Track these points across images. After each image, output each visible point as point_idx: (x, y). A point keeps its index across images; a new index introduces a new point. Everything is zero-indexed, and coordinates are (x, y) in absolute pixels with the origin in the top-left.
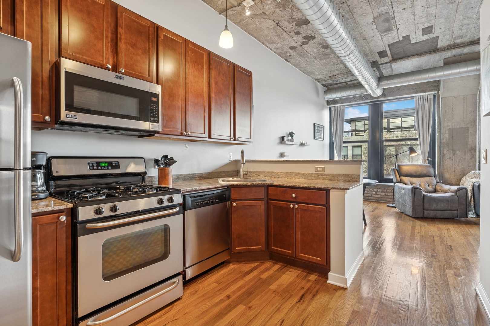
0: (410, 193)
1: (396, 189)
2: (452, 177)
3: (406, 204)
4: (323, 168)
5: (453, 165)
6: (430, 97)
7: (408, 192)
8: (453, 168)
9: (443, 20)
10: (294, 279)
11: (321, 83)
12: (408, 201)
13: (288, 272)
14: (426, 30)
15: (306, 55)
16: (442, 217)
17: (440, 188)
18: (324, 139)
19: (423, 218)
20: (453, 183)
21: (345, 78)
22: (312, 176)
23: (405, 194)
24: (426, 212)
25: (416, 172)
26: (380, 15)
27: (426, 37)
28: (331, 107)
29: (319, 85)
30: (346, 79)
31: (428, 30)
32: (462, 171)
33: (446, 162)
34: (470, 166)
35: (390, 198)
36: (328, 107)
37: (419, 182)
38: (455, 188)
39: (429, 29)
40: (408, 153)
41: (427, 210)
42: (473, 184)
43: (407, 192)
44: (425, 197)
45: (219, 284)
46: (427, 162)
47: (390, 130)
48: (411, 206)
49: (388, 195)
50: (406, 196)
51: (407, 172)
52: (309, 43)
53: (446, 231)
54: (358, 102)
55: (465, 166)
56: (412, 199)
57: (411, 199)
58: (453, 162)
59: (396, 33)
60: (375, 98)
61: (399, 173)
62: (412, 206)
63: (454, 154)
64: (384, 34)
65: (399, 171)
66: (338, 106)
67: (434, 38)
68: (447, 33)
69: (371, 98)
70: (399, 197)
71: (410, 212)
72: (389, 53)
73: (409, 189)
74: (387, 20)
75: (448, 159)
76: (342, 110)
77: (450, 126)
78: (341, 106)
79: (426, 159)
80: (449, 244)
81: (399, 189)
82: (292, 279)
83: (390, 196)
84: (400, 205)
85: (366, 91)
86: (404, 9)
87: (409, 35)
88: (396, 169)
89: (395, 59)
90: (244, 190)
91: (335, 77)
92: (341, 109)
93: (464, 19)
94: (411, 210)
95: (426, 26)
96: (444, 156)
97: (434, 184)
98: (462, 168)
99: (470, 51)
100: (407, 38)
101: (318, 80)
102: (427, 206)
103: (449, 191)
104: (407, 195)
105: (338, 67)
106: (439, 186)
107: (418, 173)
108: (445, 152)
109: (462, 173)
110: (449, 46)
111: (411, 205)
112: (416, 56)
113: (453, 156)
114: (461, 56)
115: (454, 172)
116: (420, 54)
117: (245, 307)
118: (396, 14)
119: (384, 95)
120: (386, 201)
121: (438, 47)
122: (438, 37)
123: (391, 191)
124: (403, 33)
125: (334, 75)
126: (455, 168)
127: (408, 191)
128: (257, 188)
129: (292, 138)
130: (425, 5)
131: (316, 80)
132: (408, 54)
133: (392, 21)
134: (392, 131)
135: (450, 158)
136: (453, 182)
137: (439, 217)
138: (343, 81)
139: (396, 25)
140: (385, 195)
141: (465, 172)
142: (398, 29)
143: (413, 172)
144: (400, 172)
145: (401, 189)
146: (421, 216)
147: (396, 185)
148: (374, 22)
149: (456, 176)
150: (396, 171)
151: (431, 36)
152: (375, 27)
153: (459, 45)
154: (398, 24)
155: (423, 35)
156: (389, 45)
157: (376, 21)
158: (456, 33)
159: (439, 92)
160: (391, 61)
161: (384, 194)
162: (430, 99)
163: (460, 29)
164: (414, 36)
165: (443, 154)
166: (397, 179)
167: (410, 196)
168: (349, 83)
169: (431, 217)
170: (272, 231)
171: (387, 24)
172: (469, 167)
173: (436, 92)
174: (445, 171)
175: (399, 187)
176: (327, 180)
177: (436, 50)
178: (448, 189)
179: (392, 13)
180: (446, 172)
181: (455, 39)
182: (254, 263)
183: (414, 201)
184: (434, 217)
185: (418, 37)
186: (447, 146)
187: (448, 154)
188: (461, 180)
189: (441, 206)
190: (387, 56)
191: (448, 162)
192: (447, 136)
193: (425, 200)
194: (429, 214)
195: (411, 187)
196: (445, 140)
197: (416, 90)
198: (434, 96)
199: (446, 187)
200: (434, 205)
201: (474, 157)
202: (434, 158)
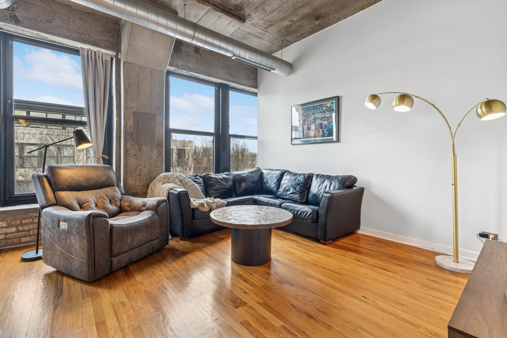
0: (84, 229)
1: (46, 221)
2: (138, 183)
3: (71, 254)
5: (139, 165)
6: (106, 57)
7: (78, 228)
8: (139, 170)
12: (78, 247)
17: (127, 204)
19: (110, 275)
20: (138, 191)
23: (68, 232)
25: (88, 180)
32: (149, 174)
33: (130, 161)
34: (157, 167)
35: (30, 235)
37: (95, 199)
38: (150, 201)
40: (73, 142)
41: (116, 255)
42: (168, 192)
43: (75, 228)
44: (114, 232)
46: (101, 160)
48: (86, 258)
49: (25, 231)
50: (72, 237)
51: (70, 180)
55: (152, 167)
56: (88, 243)
57: (85, 242)
58: (139, 161)
61: (53, 186)
62: (88, 257)
63: (140, 150)
65: (52, 181)
70: (54, 240)
71: (82, 271)
73: (79, 221)
75: (132, 156)
77: (135, 109)
79: (101, 156)
81: (53, 221)
83: (29, 231)
84: (57, 258)
88: (46, 177)
94: (84, 268)
96: (127, 151)
97: (118, 198)
98: (149, 170)
102: (116, 247)
103: (143, 208)
104: (74, 234)
106: (125, 201)
107: (92, 182)
108: (129, 146)
109: (149, 176)
111: (85, 256)
113: (139, 153)
115: (140, 175)
120: (20, 243)
123: (31, 220)
126: (140, 170)
127: (76, 226)
134: (34, 127)
135: (135, 155)
136: (139, 189)
137: (135, 261)
140: (18, 231)
141: (152, 175)
143: (83, 180)
144: (55, 182)
145: (59, 221)
146: (106, 272)
147: (46, 213)
149: (142, 182)
150: (45, 180)
159: (119, 54)
161: (14, 229)
162: (106, 61)
165: (125, 148)
166: (47, 199)
167: (83, 237)
169: (123, 266)
172: (156, 169)
173: (114, 53)
174: (128, 174)
175: (53, 216)
178: (141, 205)
180: (129, 176)
183: (92, 245)
186: (131, 137)
187: (133, 149)
188: (148, 186)
189: (140, 237)
191: (132, 161)
192: (131, 122)
193: (115, 235)
194: (119, 262)
195: (82, 214)
196: (128, 128)
197: (82, 36)
198: (112, 59)
199: (138, 201)
200: (129, 241)
201: (161, 155)
202: (110, 155)
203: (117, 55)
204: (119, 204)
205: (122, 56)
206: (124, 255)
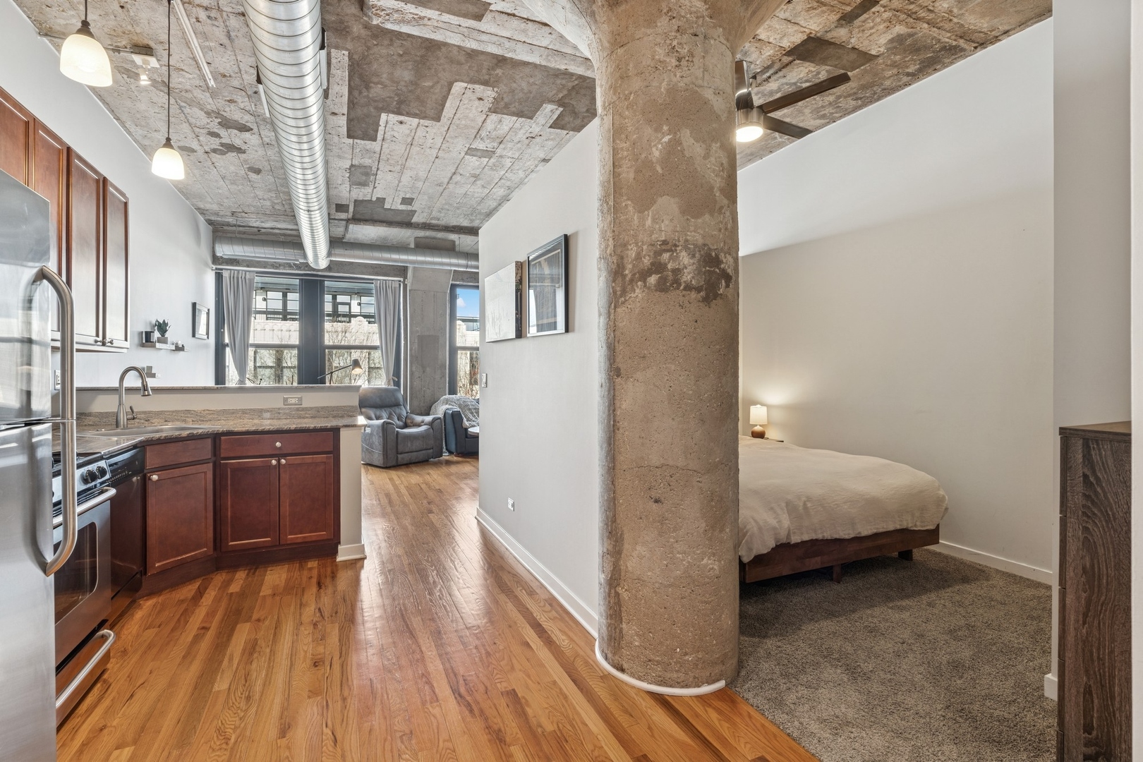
0: (381, 431)
2: (422, 405)
3: (373, 449)
4: (298, 398)
5: (423, 387)
6: (395, 283)
7: (377, 431)
9: (426, 197)
10: (287, 576)
11: (207, 217)
12: (377, 444)
13: (268, 572)
14: (407, 200)
15: (209, 168)
16: (416, 461)
17: (412, 421)
18: (208, 338)
19: (397, 466)
21: (262, 222)
22: (279, 413)
23: (371, 434)
24: (399, 456)
25: (381, 400)
26: (360, 166)
27: (403, 207)
28: (222, 269)
29: (201, 218)
30: (263, 224)
31: (407, 201)
32: (432, 397)
33: (415, 383)
34: (441, 389)
36: (214, 267)
37: (386, 415)
38: (428, 419)
39: (410, 200)
41: (401, 453)
42: (444, 412)
43: (375, 431)
44: (399, 436)
45: (159, 627)
46: (391, 383)
47: (289, 317)
48: (382, 451)
50: (374, 437)
51: (370, 399)
52: (227, 155)
53: (428, 476)
54: (281, 271)
55: (436, 389)
57: (382, 440)
58: (423, 383)
59: (370, 191)
60: (314, 270)
63: (424, 372)
64: (355, 187)
66: (238, 271)
67: (412, 211)
68: (426, 210)
69: (306, 269)
71: (379, 460)
72: (351, 209)
73: (378, 426)
74: (367, 174)
76: (247, 281)
77: (419, 333)
78: (246, 271)
79: (391, 378)
80: (437, 487)
82: (284, 576)
85: (305, 256)
86: (390, 171)
87: (385, 199)
89: (356, 219)
90: (172, 448)
91: (243, 214)
92: (245, 278)
93: (446, 204)
94: (381, 457)
95: (407, 196)
96: (413, 374)
97: (403, 416)
98: (432, 394)
99: (443, 237)
100: (381, 201)
101: (202, 212)
102: (401, 448)
103: (423, 424)
104: (375, 435)
105: (258, 204)
106: (411, 419)
107: (384, 402)
108: (414, 369)
109: (432, 399)
110: (423, 223)
111: (381, 449)
112: (384, 224)
113: (423, 375)
114: (434, 240)
115: (424, 397)
116: (390, 223)
117: (249, 624)
118: (379, 172)
119: (329, 268)
121: (413, 221)
122: (415, 211)
124: (379, 193)
125: (243, 212)
126: (424, 391)
127: (376, 429)
128: (199, 441)
129: (163, 335)
130: (414, 176)
131: (198, 209)
132: (376, 217)
133: (372, 178)
135: (419, 377)
136: (423, 411)
137: (414, 461)
138: (254, 225)
139: (375, 183)
141: (435, 397)
142: (375, 188)
143: (378, 400)
145: (366, 428)
146: (394, 463)
148: (350, 169)
149: (426, 403)
151: (409, 208)
152: (348, 175)
153: (433, 226)
154: (377, 182)
155: (401, 204)
156: (356, 201)
157: (353, 169)
158: (435, 214)
159: (406, 279)
160: (349, 219)
162: (395, 288)
163: (440, 212)
164: (391, 201)
165: (411, 371)
167: (380, 436)
168: (263, 230)
169: (405, 462)
170: (229, 514)
171: (364, 178)
172: (440, 391)
173: (402, 279)
174: (414, 396)
176: (307, 418)
177: (408, 225)
178: (421, 421)
179: (376, 169)
180: (415, 398)
181: (431, 219)
182: (195, 582)
183: (386, 442)
184: (408, 462)
185: (393, 203)
186: (416, 360)
187: (418, 371)
188: (431, 406)
189: (417, 445)
190: (347, 211)
191: (417, 383)
192: (416, 346)
193: (399, 439)
194: (403, 459)
195: (380, 422)
196: (413, 351)
197: (376, 270)
198: (400, 284)
199: (419, 419)
200: (409, 445)
201: (444, 376)
202: (399, 377)
203: (404, 281)
204: (404, 420)
205: (409, 282)
206: (406, 454)
